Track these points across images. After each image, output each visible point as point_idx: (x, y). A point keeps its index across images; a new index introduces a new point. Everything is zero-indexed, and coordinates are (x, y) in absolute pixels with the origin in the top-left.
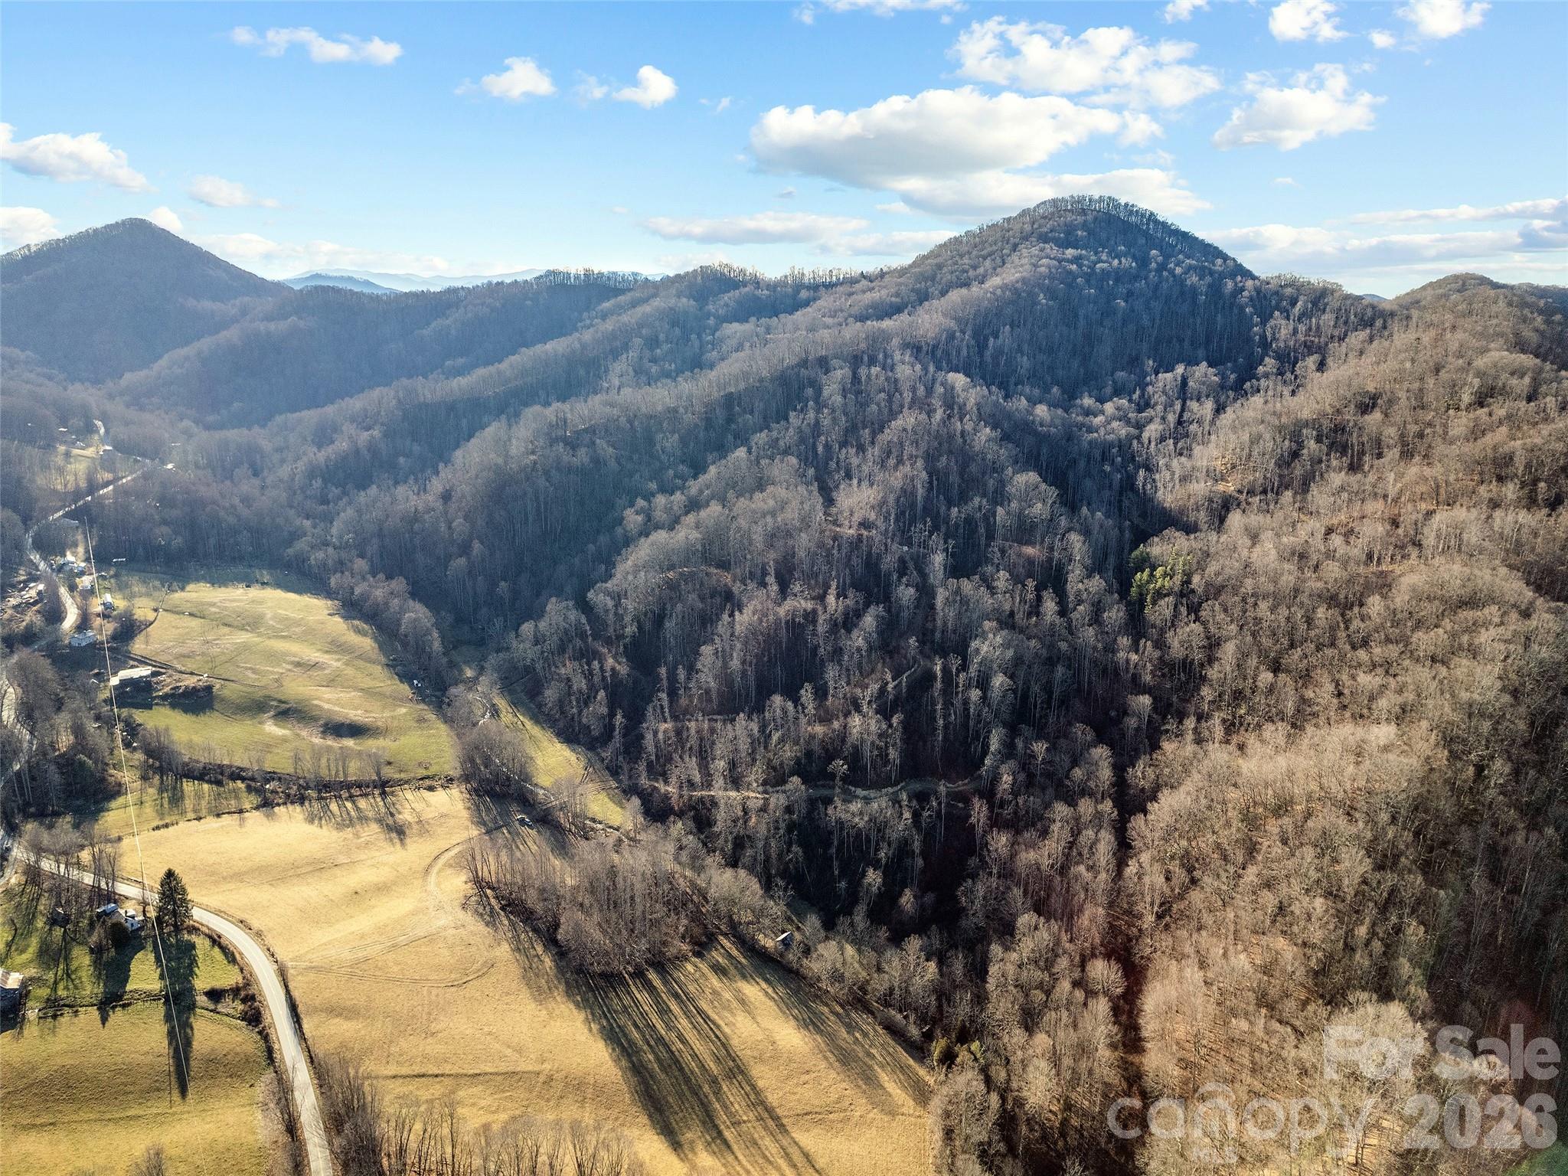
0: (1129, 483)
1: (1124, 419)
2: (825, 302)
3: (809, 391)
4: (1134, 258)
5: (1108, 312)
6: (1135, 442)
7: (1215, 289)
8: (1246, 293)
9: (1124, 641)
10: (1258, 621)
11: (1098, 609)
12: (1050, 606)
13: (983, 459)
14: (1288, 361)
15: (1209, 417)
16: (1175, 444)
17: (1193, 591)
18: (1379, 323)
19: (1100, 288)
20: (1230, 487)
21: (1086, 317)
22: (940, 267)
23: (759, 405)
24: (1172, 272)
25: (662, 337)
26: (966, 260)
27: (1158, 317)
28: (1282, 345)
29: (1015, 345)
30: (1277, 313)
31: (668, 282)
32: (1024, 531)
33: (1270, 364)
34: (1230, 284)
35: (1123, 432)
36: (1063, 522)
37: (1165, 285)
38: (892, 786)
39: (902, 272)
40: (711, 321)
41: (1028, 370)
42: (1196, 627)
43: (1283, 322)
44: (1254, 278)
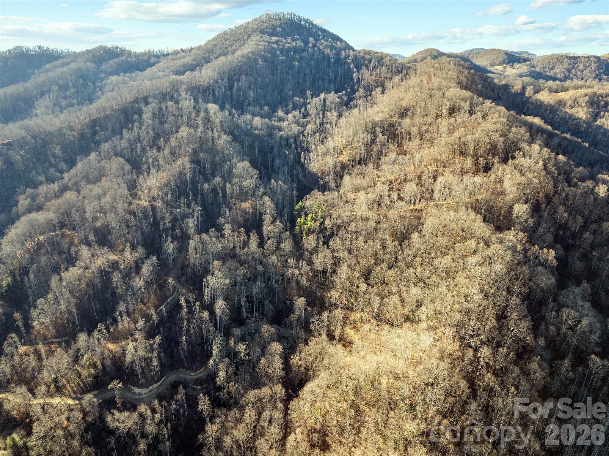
0: (297, 160)
1: (297, 123)
2: (163, 64)
3: (136, 117)
4: (302, 41)
5: (291, 67)
6: (301, 135)
7: (338, 54)
8: (350, 58)
9: (291, 262)
10: (358, 249)
11: (279, 240)
12: (254, 241)
13: (223, 153)
14: (369, 90)
15: (335, 120)
16: (320, 136)
17: (326, 228)
18: (404, 72)
19: (287, 56)
20: (344, 158)
21: (281, 70)
22: (215, 46)
23: (109, 126)
24: (319, 49)
25: (70, 84)
26: (227, 42)
27: (313, 69)
28: (366, 82)
29: (248, 85)
30: (363, 67)
31: (82, 54)
32: (244, 195)
33: (361, 92)
34: (343, 53)
35: (296, 130)
36: (262, 189)
37: (316, 54)
38: (156, 383)
39: (199, 48)
40: (102, 75)
41: (254, 98)
42: (327, 252)
43: (366, 71)
44: (354, 50)
